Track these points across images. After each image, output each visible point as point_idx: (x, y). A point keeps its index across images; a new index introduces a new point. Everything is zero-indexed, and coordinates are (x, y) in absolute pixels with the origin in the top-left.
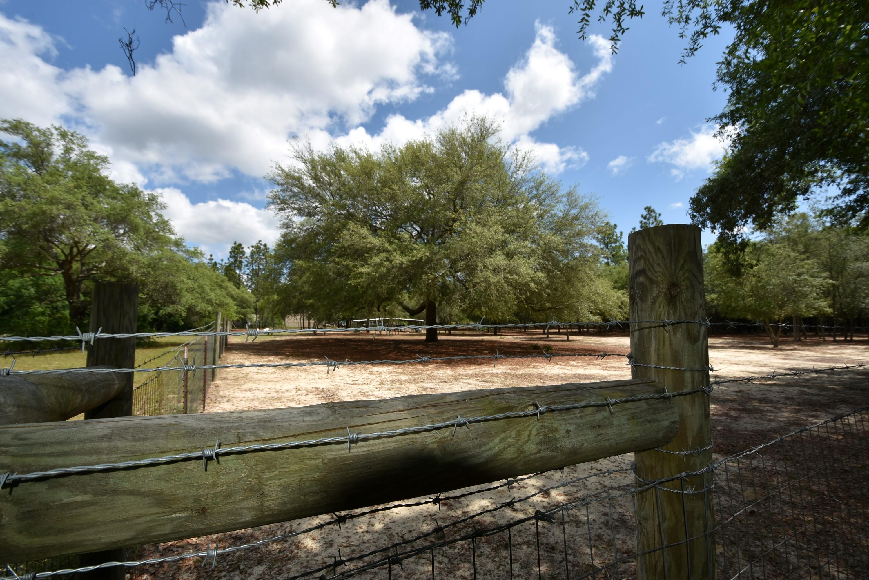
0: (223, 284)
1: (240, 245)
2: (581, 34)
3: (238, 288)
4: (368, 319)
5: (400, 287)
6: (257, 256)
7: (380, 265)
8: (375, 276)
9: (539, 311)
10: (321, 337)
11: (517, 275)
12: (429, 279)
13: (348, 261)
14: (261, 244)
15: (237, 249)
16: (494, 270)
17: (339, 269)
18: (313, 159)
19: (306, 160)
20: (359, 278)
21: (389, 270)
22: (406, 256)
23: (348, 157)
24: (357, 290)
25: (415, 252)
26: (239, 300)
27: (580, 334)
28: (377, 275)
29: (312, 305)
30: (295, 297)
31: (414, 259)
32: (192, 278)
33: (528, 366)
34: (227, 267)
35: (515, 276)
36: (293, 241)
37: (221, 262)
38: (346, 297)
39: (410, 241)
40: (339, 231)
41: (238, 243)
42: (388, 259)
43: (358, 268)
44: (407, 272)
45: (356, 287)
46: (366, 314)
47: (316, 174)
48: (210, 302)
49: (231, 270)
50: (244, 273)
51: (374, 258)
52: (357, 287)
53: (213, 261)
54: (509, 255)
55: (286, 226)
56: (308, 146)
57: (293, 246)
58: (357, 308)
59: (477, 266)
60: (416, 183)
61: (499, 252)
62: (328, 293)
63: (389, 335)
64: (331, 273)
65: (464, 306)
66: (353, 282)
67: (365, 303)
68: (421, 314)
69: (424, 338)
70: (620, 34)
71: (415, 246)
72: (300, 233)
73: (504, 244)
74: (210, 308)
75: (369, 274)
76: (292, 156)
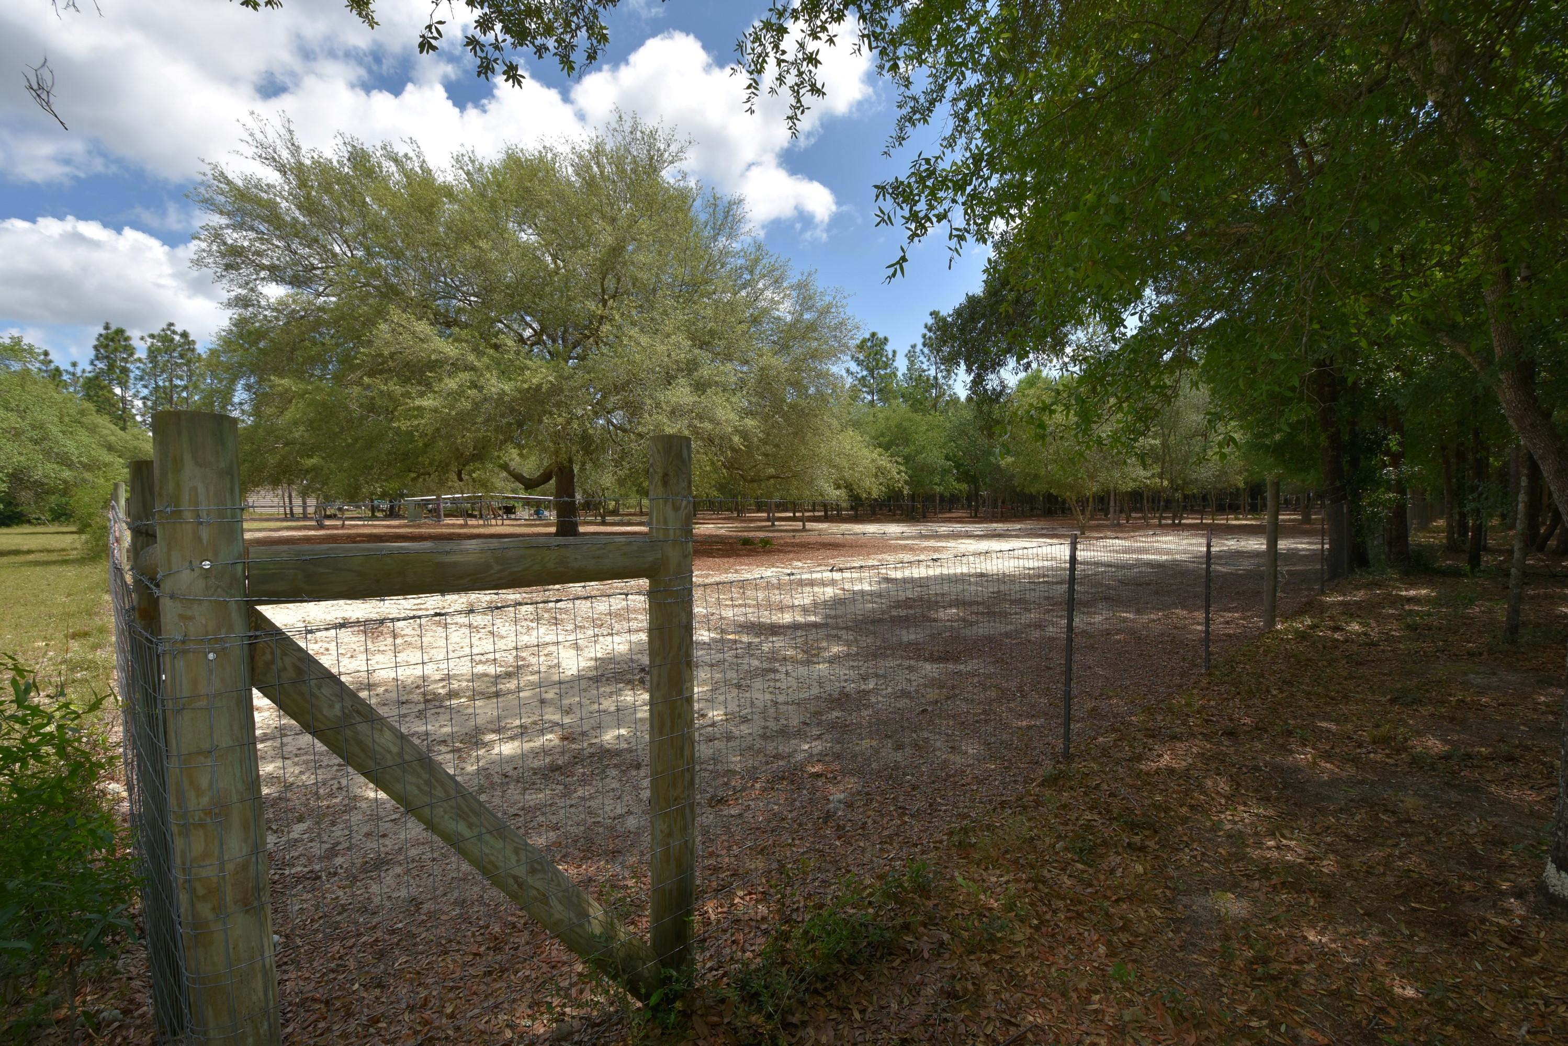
0: (84, 420)
1: (120, 332)
2: (748, 105)
3: (124, 429)
4: (439, 497)
5: (501, 437)
6: (166, 357)
7: (459, 394)
8: (449, 414)
9: (752, 481)
10: (336, 532)
11: (711, 420)
12: (556, 425)
13: (391, 384)
14: (174, 332)
15: (112, 340)
16: (673, 412)
17: (373, 398)
18: (302, 164)
19: (284, 166)
20: (416, 417)
21: (476, 406)
22: (510, 379)
23: (380, 167)
24: (412, 440)
25: (527, 373)
26: (128, 454)
27: (826, 519)
28: (453, 413)
29: (314, 469)
30: (273, 451)
31: (526, 386)
32: (13, 405)
33: (726, 571)
34: (90, 379)
35: (708, 426)
36: (260, 334)
37: (71, 369)
38: (389, 453)
39: (518, 353)
40: (369, 323)
41: (113, 328)
42: (474, 385)
43: (413, 399)
44: (512, 410)
45: (410, 434)
46: (433, 486)
47: (308, 197)
48: (65, 461)
49: (102, 388)
50: (135, 396)
51: (447, 380)
52: (413, 436)
53: (52, 366)
54: (700, 387)
55: (241, 302)
56: (288, 136)
57: (262, 345)
58: (413, 475)
59: (644, 403)
60: (528, 236)
61: (682, 381)
62: (348, 446)
63: (484, 525)
64: (354, 406)
65: (620, 473)
66: (404, 425)
67: (431, 464)
68: (547, 486)
69: (553, 530)
70: (799, 112)
71: (528, 362)
72: (277, 318)
73: (691, 367)
74: (67, 474)
75: (436, 410)
76: (250, 154)
